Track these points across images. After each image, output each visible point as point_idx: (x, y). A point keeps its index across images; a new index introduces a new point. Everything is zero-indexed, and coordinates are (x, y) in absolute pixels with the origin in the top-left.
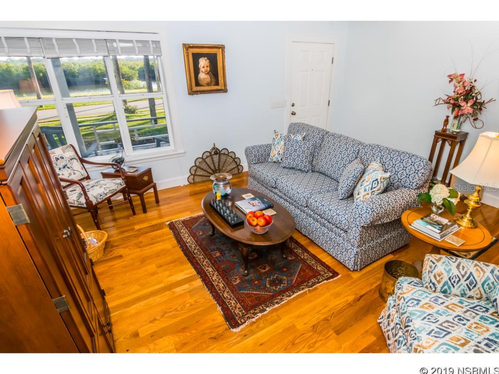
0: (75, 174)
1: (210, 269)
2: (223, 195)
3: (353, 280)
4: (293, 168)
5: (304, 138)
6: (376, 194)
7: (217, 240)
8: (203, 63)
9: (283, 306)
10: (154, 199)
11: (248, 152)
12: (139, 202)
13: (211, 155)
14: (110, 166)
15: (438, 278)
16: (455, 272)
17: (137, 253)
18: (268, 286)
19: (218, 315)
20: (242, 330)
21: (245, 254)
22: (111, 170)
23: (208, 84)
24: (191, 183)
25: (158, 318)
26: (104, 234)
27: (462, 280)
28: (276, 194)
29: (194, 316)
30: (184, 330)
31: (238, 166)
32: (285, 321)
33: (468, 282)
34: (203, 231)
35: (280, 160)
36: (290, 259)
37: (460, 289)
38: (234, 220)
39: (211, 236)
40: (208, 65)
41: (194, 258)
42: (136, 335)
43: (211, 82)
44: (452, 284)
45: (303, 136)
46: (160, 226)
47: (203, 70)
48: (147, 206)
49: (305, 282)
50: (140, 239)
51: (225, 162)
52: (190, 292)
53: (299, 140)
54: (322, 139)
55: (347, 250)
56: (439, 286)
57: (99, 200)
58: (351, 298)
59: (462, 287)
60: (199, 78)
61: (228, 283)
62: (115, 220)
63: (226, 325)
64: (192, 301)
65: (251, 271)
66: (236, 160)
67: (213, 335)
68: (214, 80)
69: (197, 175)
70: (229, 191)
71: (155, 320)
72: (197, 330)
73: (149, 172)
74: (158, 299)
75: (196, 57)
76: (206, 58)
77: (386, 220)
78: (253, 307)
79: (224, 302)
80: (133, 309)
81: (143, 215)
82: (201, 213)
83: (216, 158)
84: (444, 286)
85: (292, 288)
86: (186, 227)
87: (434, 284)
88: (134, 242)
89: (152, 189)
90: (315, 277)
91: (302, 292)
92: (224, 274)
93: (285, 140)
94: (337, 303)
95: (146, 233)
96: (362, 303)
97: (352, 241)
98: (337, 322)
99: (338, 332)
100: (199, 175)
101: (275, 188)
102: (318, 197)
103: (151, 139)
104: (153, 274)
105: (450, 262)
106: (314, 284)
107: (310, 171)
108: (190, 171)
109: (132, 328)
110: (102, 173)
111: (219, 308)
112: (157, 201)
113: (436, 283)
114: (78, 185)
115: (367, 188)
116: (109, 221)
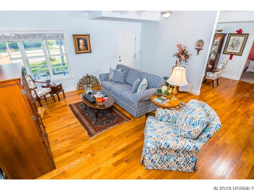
0: (31, 86)
1: (84, 120)
2: (89, 92)
3: (136, 121)
4: (117, 82)
5: (122, 71)
6: (143, 90)
7: (87, 110)
8: (81, 41)
9: (109, 130)
10: (63, 96)
11: (100, 76)
12: (57, 97)
13: (86, 78)
14: (45, 83)
15: (159, 116)
16: (164, 113)
17: (57, 115)
18: (105, 124)
19: (86, 133)
20: (94, 137)
21: (96, 112)
22: (45, 85)
23: (84, 50)
24: (78, 90)
25: (64, 135)
26: (43, 108)
27: (166, 116)
28: (111, 92)
29: (77, 134)
30: (74, 138)
31: (97, 82)
32: (109, 134)
33: (168, 116)
34: (82, 107)
35: (113, 79)
36: (114, 115)
37: (166, 119)
38: (92, 101)
39: (85, 108)
40: (83, 42)
41: (78, 116)
42: (57, 140)
43: (85, 49)
44: (163, 118)
45: (121, 69)
46: (65, 106)
47: (81, 44)
48: (60, 99)
49: (118, 122)
50: (58, 110)
51: (92, 81)
52: (76, 127)
53: (119, 71)
54: (128, 71)
55: (134, 111)
56: (159, 118)
57: (41, 96)
58: (134, 127)
59: (166, 118)
60: (80, 48)
61: (90, 124)
62: (47, 104)
63: (88, 136)
64: (77, 130)
65: (99, 119)
66: (96, 80)
67: (84, 139)
68: (86, 48)
69: (80, 86)
70: (91, 91)
71: (63, 136)
72: (78, 138)
73: (60, 85)
74: (64, 129)
75: (78, 40)
76: (82, 40)
77: (146, 99)
78: (99, 131)
79: (88, 130)
80: (55, 133)
81: (59, 102)
82: (81, 101)
83: (88, 79)
84: (161, 118)
85: (113, 124)
86: (76, 106)
87: (157, 118)
88: (56, 111)
89: (62, 92)
90: (122, 120)
91: (117, 125)
92: (89, 121)
93: (114, 71)
94: (129, 128)
95: (60, 108)
96: (137, 128)
97: (135, 107)
98: (127, 134)
99: (127, 137)
100: (81, 86)
101: (110, 90)
102: (125, 92)
103: (62, 72)
104: (63, 122)
105: (163, 110)
106: (122, 123)
107: (124, 83)
108: (78, 85)
109: (55, 139)
110: (42, 86)
111: (86, 131)
112: (64, 97)
113: (158, 117)
114: (33, 90)
115: (140, 88)
116: (45, 105)
